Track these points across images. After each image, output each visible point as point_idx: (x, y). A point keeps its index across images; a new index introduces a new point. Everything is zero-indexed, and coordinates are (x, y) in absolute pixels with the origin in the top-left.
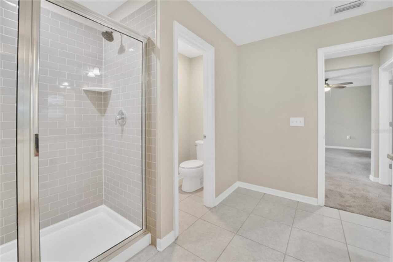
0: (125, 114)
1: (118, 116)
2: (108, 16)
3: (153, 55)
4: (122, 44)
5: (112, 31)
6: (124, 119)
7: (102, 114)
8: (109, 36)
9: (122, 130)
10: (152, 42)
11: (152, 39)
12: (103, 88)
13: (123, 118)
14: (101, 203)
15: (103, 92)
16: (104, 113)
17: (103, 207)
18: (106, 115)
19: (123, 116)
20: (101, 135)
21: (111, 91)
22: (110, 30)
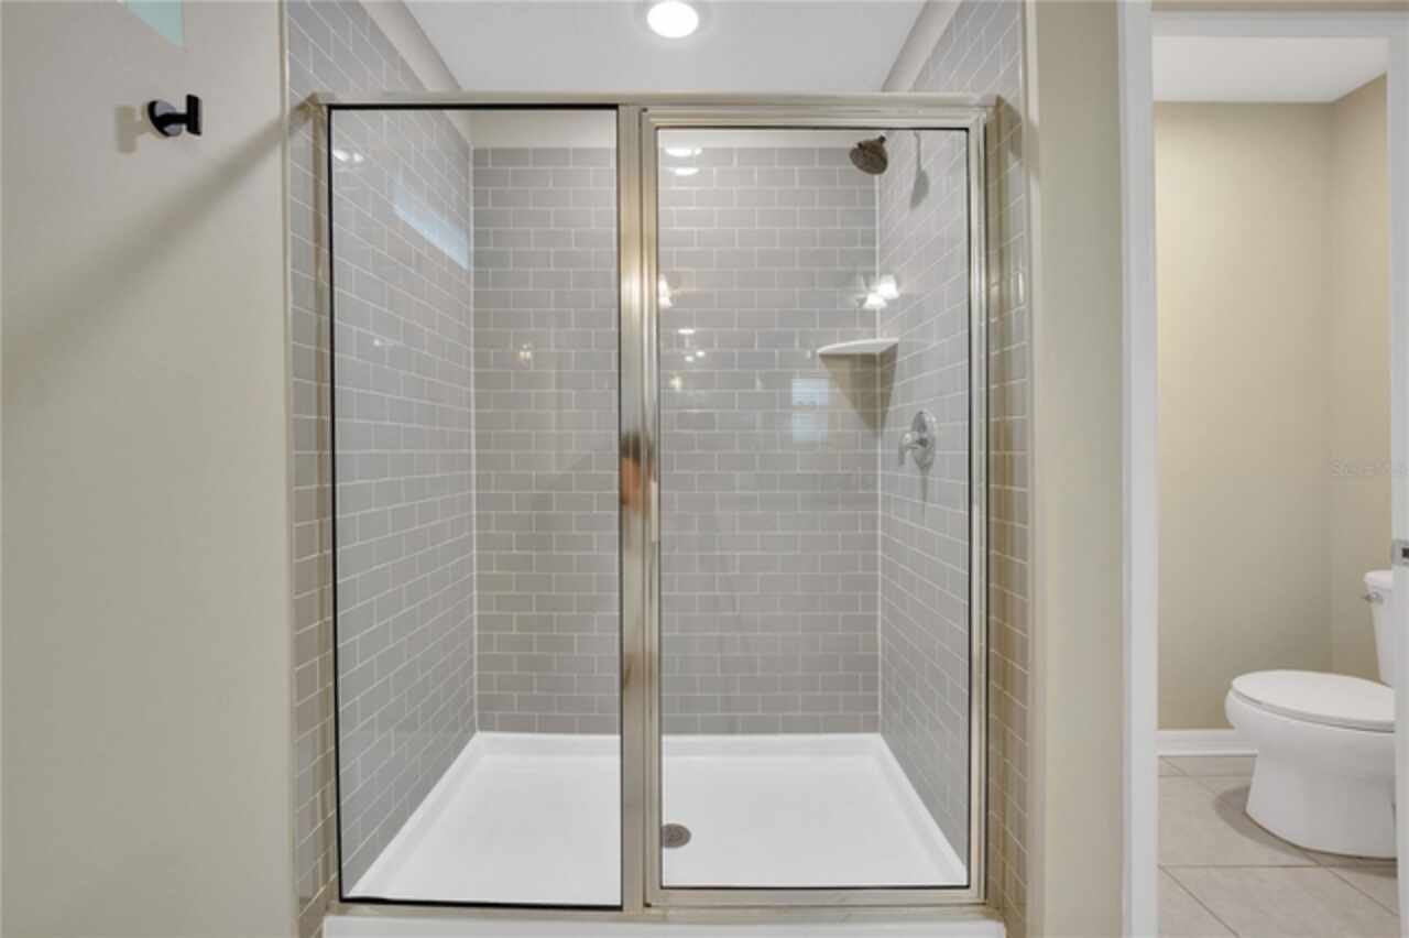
0: (929, 426)
1: (908, 436)
2: (884, 90)
3: (1013, 166)
4: (919, 167)
5: (883, 133)
6: (928, 446)
7: (875, 427)
8: (871, 156)
9: (924, 484)
10: (1009, 108)
11: (1009, 100)
12: (879, 340)
13: (922, 442)
14: (871, 726)
15: (878, 351)
16: (883, 425)
17: (876, 740)
18: (886, 430)
19: (925, 435)
20: (874, 499)
21: (894, 347)
22: (874, 136)
